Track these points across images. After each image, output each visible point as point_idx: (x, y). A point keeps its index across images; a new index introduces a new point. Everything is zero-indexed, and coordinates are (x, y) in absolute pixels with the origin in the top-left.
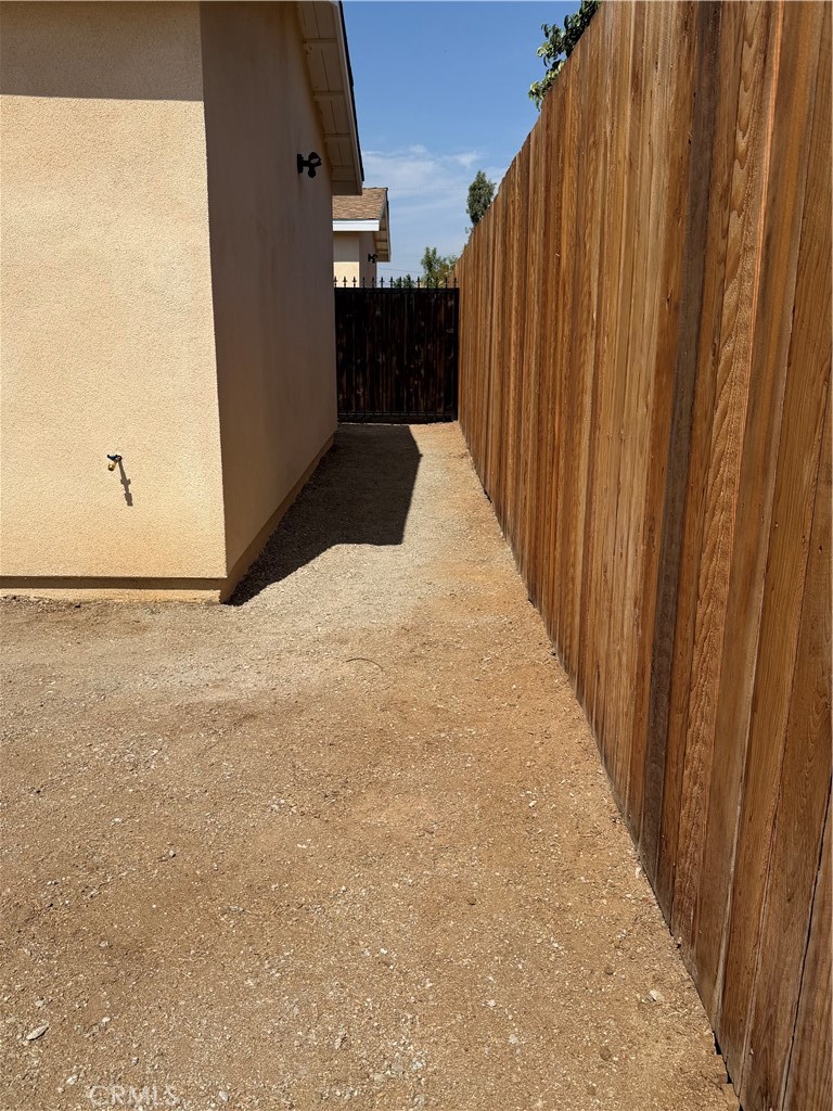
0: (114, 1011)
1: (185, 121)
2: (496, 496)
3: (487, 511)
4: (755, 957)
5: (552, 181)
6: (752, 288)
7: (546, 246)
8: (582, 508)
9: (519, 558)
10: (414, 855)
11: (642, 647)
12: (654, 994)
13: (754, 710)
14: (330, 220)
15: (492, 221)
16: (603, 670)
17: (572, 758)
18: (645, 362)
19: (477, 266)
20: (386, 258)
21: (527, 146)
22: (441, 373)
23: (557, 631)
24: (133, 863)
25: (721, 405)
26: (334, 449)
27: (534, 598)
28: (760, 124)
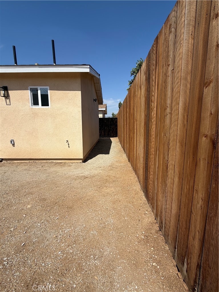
0: (68, 215)
1: (79, 94)
2: (123, 148)
3: (122, 149)
4: (159, 203)
5: (130, 101)
6: (155, 112)
7: (129, 110)
8: (135, 146)
9: (127, 156)
10: (111, 195)
11: (144, 164)
12: (146, 212)
13: (158, 168)
14: (98, 108)
15: (122, 108)
16: (139, 169)
17: (135, 182)
18: (143, 124)
19: (120, 114)
20: (106, 114)
21: (126, 96)
22: (115, 130)
23: (132, 165)
24: (70, 196)
25: (152, 128)
26: (99, 141)
27: (129, 161)
28: (155, 91)
